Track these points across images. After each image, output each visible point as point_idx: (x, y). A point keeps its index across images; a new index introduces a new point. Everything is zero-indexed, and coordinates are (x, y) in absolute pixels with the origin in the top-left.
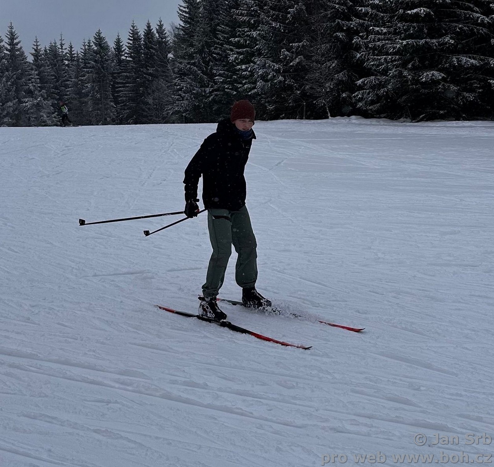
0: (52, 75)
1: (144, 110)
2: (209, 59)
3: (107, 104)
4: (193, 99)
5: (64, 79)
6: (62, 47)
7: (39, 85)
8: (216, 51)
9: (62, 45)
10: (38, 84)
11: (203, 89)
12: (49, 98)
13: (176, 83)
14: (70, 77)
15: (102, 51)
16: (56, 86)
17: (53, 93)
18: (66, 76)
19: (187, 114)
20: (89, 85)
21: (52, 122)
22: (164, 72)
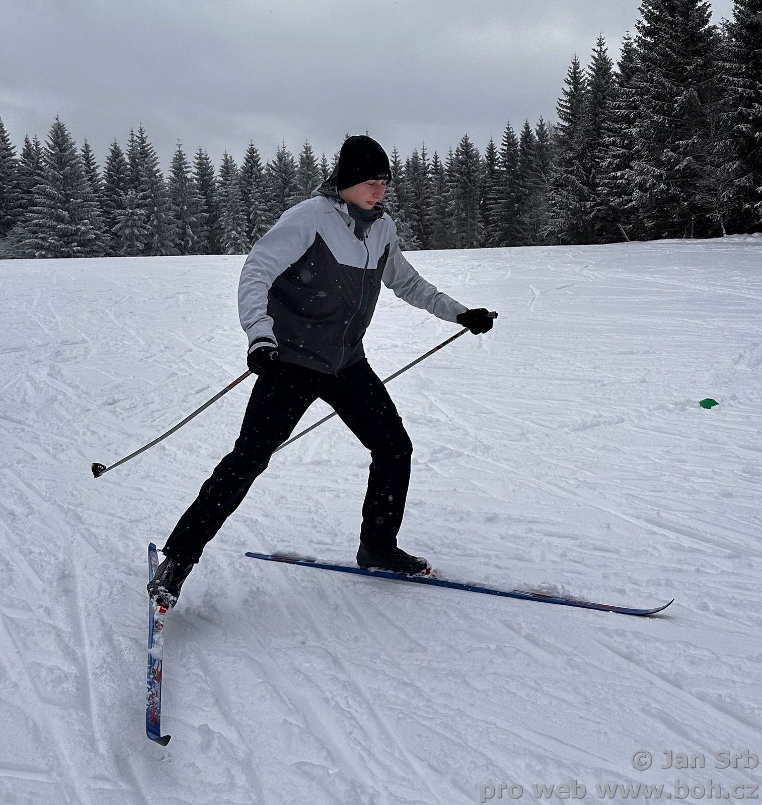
0: (412, 192)
1: (519, 232)
2: (592, 166)
3: (475, 225)
4: (570, 216)
5: (425, 195)
6: (424, 157)
7: (396, 204)
8: (601, 155)
9: (424, 155)
10: (395, 202)
11: (583, 203)
12: (408, 219)
13: (550, 196)
14: (433, 193)
15: (469, 160)
16: (417, 205)
17: (412, 213)
18: (427, 192)
19: (562, 236)
20: (453, 203)
21: (411, 248)
22: (538, 184)
